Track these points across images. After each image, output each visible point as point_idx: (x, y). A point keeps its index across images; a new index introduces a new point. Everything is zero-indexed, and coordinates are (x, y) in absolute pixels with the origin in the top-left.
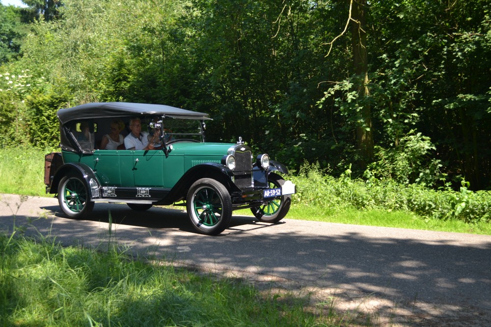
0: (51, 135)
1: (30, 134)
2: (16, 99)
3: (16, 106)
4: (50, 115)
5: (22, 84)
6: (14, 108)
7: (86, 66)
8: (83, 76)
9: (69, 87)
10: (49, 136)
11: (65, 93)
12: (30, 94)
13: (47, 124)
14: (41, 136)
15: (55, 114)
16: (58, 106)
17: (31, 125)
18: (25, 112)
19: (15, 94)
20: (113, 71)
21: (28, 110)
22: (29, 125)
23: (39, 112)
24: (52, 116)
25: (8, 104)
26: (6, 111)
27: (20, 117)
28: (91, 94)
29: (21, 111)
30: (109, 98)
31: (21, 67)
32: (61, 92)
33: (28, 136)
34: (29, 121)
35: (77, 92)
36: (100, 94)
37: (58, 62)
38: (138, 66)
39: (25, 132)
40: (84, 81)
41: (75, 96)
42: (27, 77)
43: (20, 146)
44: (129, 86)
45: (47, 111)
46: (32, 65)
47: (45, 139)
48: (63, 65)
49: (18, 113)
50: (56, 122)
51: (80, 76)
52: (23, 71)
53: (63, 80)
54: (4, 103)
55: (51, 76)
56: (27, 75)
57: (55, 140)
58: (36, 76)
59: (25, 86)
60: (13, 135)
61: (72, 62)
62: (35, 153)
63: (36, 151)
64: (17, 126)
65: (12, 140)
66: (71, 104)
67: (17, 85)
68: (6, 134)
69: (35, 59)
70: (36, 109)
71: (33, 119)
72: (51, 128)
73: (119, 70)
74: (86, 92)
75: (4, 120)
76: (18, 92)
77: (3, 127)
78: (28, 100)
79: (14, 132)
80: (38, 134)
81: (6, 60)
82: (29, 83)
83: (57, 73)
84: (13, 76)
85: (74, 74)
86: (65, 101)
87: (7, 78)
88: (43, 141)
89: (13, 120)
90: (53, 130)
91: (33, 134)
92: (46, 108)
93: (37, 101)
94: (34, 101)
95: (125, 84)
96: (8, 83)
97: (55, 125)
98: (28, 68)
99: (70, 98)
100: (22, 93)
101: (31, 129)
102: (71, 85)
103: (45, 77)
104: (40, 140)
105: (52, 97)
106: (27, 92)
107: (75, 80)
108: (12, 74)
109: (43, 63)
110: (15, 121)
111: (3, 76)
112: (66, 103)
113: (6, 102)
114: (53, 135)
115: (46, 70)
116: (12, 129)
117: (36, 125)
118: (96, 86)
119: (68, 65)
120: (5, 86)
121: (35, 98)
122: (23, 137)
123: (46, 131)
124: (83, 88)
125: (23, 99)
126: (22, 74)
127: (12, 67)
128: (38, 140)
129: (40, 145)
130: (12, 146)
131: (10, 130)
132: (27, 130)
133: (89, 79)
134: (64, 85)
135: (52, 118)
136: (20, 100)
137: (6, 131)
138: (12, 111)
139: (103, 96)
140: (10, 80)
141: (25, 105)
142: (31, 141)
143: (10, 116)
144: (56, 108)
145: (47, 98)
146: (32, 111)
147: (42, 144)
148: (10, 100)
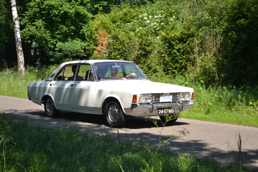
0: (181, 65)
1: (163, 64)
2: (153, 36)
3: (152, 41)
4: (180, 49)
5: (157, 23)
6: (151, 43)
7: (210, 6)
8: (208, 14)
9: (195, 24)
10: (179, 66)
11: (192, 30)
12: (163, 31)
13: (177, 56)
14: (173, 66)
15: (184, 47)
16: (187, 41)
17: (165, 57)
18: (159, 46)
19: (151, 31)
20: (234, 10)
21: (162, 45)
22: (163, 57)
23: (171, 46)
24: (182, 49)
25: (147, 40)
26: (145, 45)
27: (155, 50)
28: (214, 30)
29: (157, 45)
30: (230, 34)
31: (156, 8)
32: (189, 29)
33: (162, 66)
34: (163, 53)
35: (201, 28)
36: (222, 30)
37: (186, 4)
38: (256, 5)
39: (159, 63)
40: (208, 19)
41: (200, 32)
42: (161, 16)
43: (155, 74)
44: (248, 23)
45: (178, 45)
46: (165, 6)
47: (176, 68)
48: (190, 6)
49: (154, 47)
50: (185, 55)
51: (205, 15)
52: (158, 12)
53: (190, 18)
54: (143, 39)
55: (181, 16)
56: (161, 15)
57: (184, 70)
58: (168, 16)
59: (159, 25)
60: (150, 66)
61: (197, 3)
62: (167, 80)
63: (169, 78)
64: (153, 58)
65: (149, 70)
66: (197, 40)
67: (153, 24)
68: (144, 64)
69: (168, 2)
70: (169, 44)
71: (166, 51)
72: (180, 59)
73: (239, 9)
74: (209, 28)
75: (143, 53)
76: (154, 29)
77: (142, 59)
78: (162, 36)
79: (151, 63)
80: (170, 64)
81: (144, 3)
82: (163, 22)
83: (186, 13)
84: (150, 17)
85: (200, 14)
86: (192, 37)
87: (146, 18)
88: (174, 70)
89: (150, 52)
90: (182, 61)
91: (166, 64)
92: (177, 43)
93: (169, 37)
94: (167, 37)
95: (244, 21)
96: (146, 22)
97: (184, 57)
98: (161, 10)
99: (196, 34)
100: (157, 31)
101: (164, 60)
102: (197, 22)
103: (176, 16)
104: (172, 70)
105: (182, 33)
106: (161, 29)
107: (200, 18)
108: (149, 15)
109: (174, 4)
110: (152, 53)
111: (142, 16)
112: (194, 38)
113: (145, 38)
114: (182, 65)
115: (177, 10)
116: (150, 60)
117: (169, 57)
118: (218, 23)
119: (195, 6)
120: (143, 24)
121: (168, 34)
122: (158, 67)
123: (177, 62)
124: (207, 24)
125: (158, 35)
126: (157, 14)
127: (149, 9)
128: (170, 70)
129: (172, 73)
130: (149, 74)
131: (148, 61)
132: (161, 61)
133: (212, 17)
134: (191, 22)
135: (182, 51)
136: (155, 36)
137: (144, 62)
138: (150, 45)
139: (224, 32)
140: (147, 20)
141: (159, 41)
142: (164, 70)
143: (147, 50)
144: (185, 42)
145: (178, 34)
146: (165, 46)
147: (174, 73)
148: (148, 36)
